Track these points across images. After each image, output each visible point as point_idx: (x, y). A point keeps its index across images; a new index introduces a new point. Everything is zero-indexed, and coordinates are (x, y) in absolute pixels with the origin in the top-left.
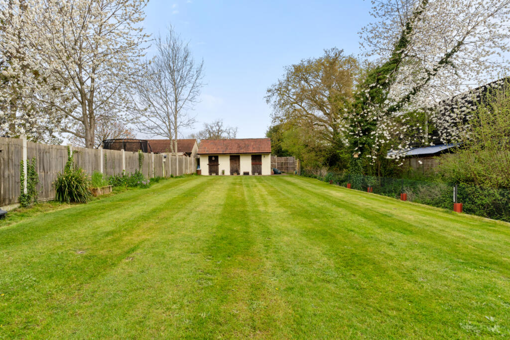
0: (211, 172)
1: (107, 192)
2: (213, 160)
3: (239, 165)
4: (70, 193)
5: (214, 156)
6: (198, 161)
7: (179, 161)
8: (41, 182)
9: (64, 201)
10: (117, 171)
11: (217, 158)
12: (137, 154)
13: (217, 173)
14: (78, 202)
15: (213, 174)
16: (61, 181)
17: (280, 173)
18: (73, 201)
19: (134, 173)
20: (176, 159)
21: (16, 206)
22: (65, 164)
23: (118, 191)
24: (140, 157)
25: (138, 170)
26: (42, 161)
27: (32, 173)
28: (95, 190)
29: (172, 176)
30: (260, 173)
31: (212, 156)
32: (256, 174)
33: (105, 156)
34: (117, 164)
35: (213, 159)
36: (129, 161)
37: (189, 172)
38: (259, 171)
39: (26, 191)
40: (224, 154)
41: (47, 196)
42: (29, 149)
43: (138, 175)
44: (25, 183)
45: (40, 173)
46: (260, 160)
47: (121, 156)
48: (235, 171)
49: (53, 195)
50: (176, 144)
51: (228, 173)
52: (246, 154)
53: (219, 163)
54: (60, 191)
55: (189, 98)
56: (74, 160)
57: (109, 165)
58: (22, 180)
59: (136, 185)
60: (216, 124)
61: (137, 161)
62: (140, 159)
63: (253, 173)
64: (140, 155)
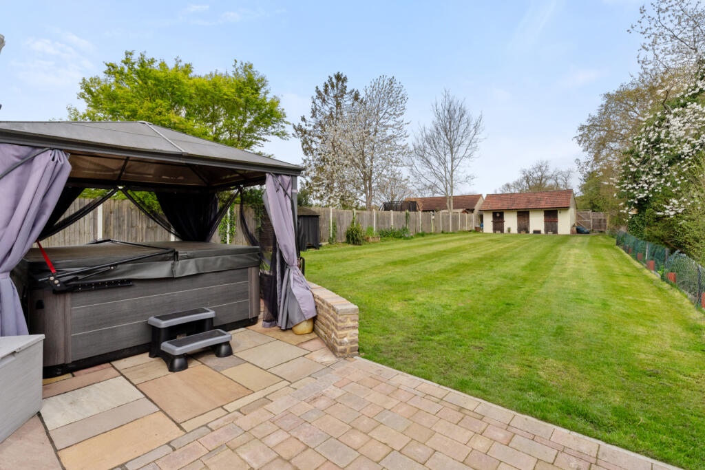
0: (495, 229)
1: (376, 240)
2: (498, 217)
3: (529, 222)
4: (353, 239)
5: (499, 213)
6: (481, 217)
7: (453, 218)
8: (339, 231)
9: (349, 243)
10: (387, 225)
11: (502, 214)
12: (404, 213)
13: (502, 231)
14: (356, 244)
15: (497, 232)
16: (348, 231)
17: (588, 233)
18: (354, 244)
19: (401, 228)
20: (449, 217)
21: (327, 243)
22: (351, 221)
23: (385, 240)
24: (407, 215)
25: (405, 225)
26: (339, 219)
27: (334, 226)
28: (368, 238)
29: (443, 232)
30: (555, 232)
31: (496, 213)
32: (550, 233)
33: (377, 216)
34: (386, 221)
35: (498, 215)
36: (397, 219)
37: (466, 229)
38: (554, 229)
39: (331, 235)
40: (509, 210)
41: (341, 239)
42: (333, 213)
43: (405, 229)
44: (331, 232)
45: (338, 226)
46: (556, 216)
47: (390, 215)
48: (523, 228)
49: (344, 239)
50: (452, 201)
51: (514, 230)
52: (536, 210)
53: (505, 219)
54: (348, 237)
55: (466, 155)
56: (356, 218)
57: (380, 221)
58: (330, 230)
59: (401, 237)
60: (537, 169)
61: (405, 218)
62: (407, 217)
63: (547, 231)
64: (407, 214)
